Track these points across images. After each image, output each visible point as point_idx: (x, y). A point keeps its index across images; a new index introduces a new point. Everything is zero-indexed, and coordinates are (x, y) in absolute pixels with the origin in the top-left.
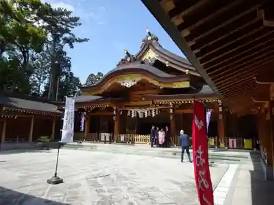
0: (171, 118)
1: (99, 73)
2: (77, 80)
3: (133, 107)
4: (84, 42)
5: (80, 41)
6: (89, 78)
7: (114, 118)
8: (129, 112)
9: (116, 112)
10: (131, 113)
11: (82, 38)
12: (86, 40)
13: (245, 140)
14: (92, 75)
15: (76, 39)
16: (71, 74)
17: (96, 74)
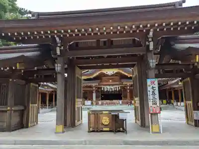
0: (128, 91)
9: (95, 88)
10: (104, 89)
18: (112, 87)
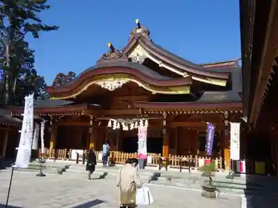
0: (164, 131)
1: (71, 73)
2: (42, 80)
3: (115, 117)
4: (52, 31)
5: (48, 29)
6: (57, 78)
7: (91, 130)
8: (110, 123)
9: (94, 122)
10: (112, 124)
11: (50, 25)
12: (54, 28)
13: (256, 162)
14: (61, 75)
15: (42, 27)
16: (34, 71)
17: (66, 74)
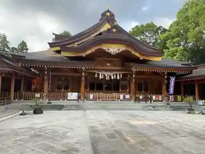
7: (83, 79)
10: (99, 76)
18: (111, 74)
